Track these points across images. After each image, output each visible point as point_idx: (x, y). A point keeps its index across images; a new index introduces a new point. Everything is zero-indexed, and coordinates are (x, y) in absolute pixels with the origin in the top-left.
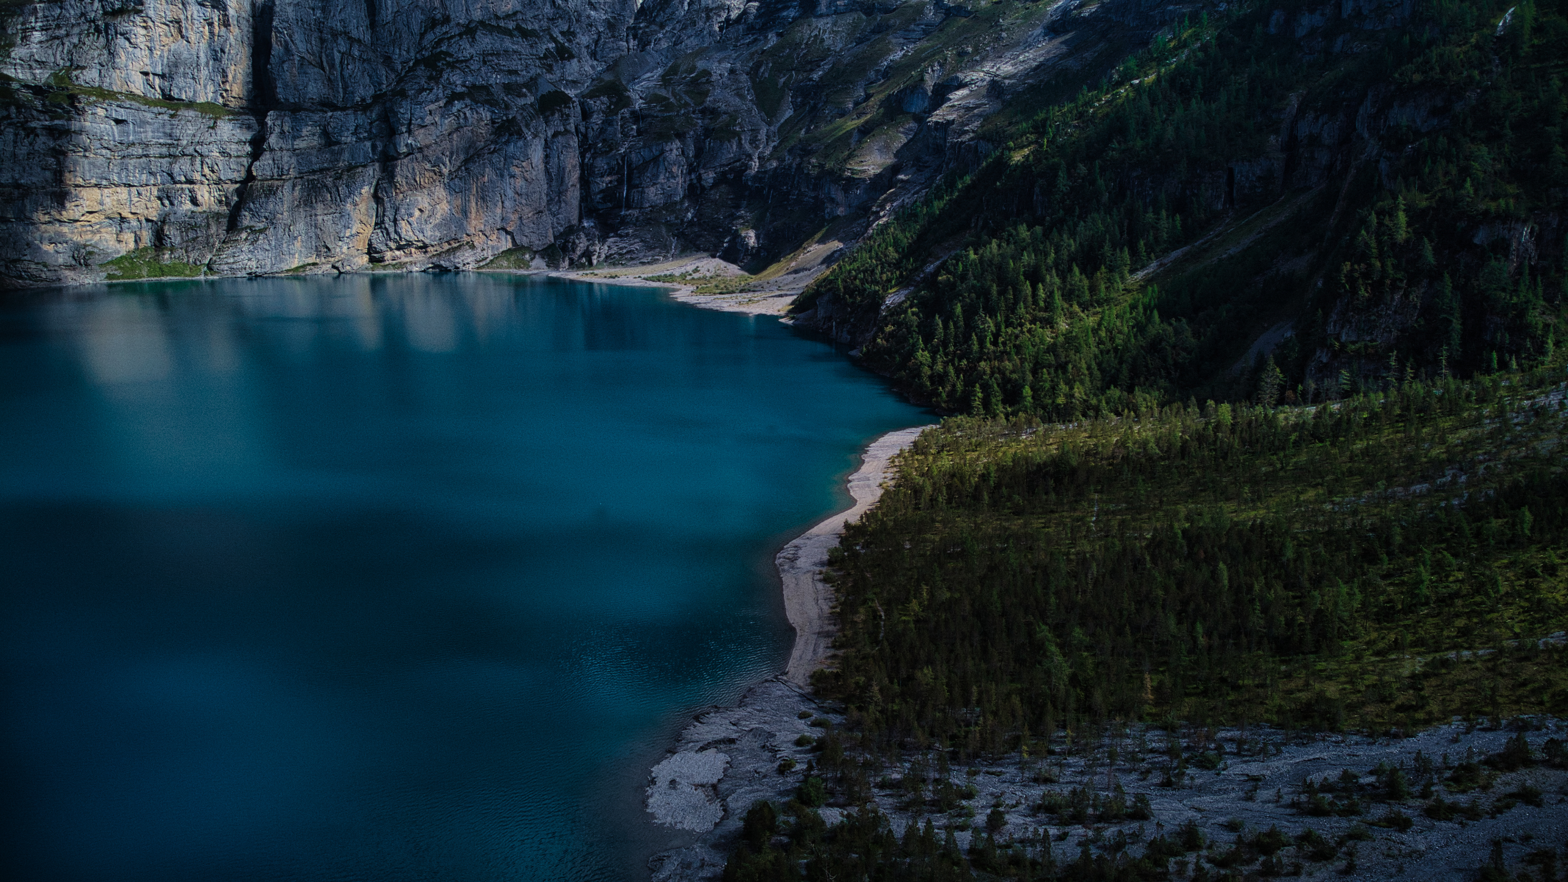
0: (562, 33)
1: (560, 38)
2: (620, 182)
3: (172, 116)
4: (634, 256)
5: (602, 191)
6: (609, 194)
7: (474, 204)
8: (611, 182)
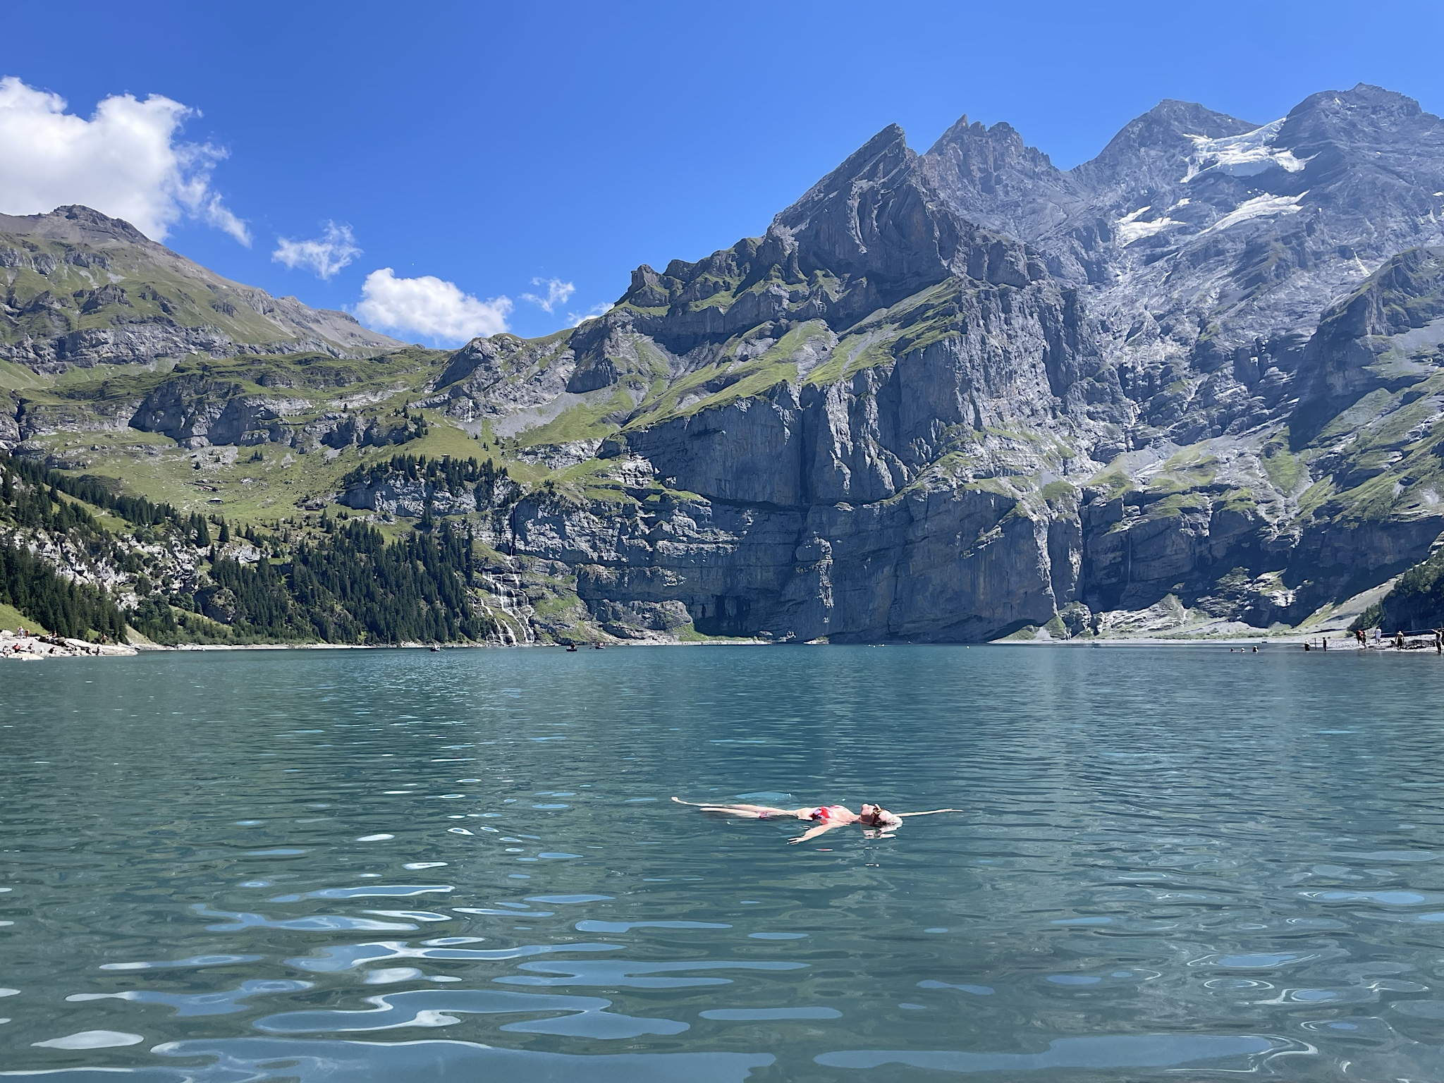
0: (1063, 438)
1: (1063, 443)
2: (1124, 557)
3: (737, 512)
4: (1142, 624)
5: (1105, 568)
6: (1113, 569)
7: (982, 580)
8: (1114, 558)
